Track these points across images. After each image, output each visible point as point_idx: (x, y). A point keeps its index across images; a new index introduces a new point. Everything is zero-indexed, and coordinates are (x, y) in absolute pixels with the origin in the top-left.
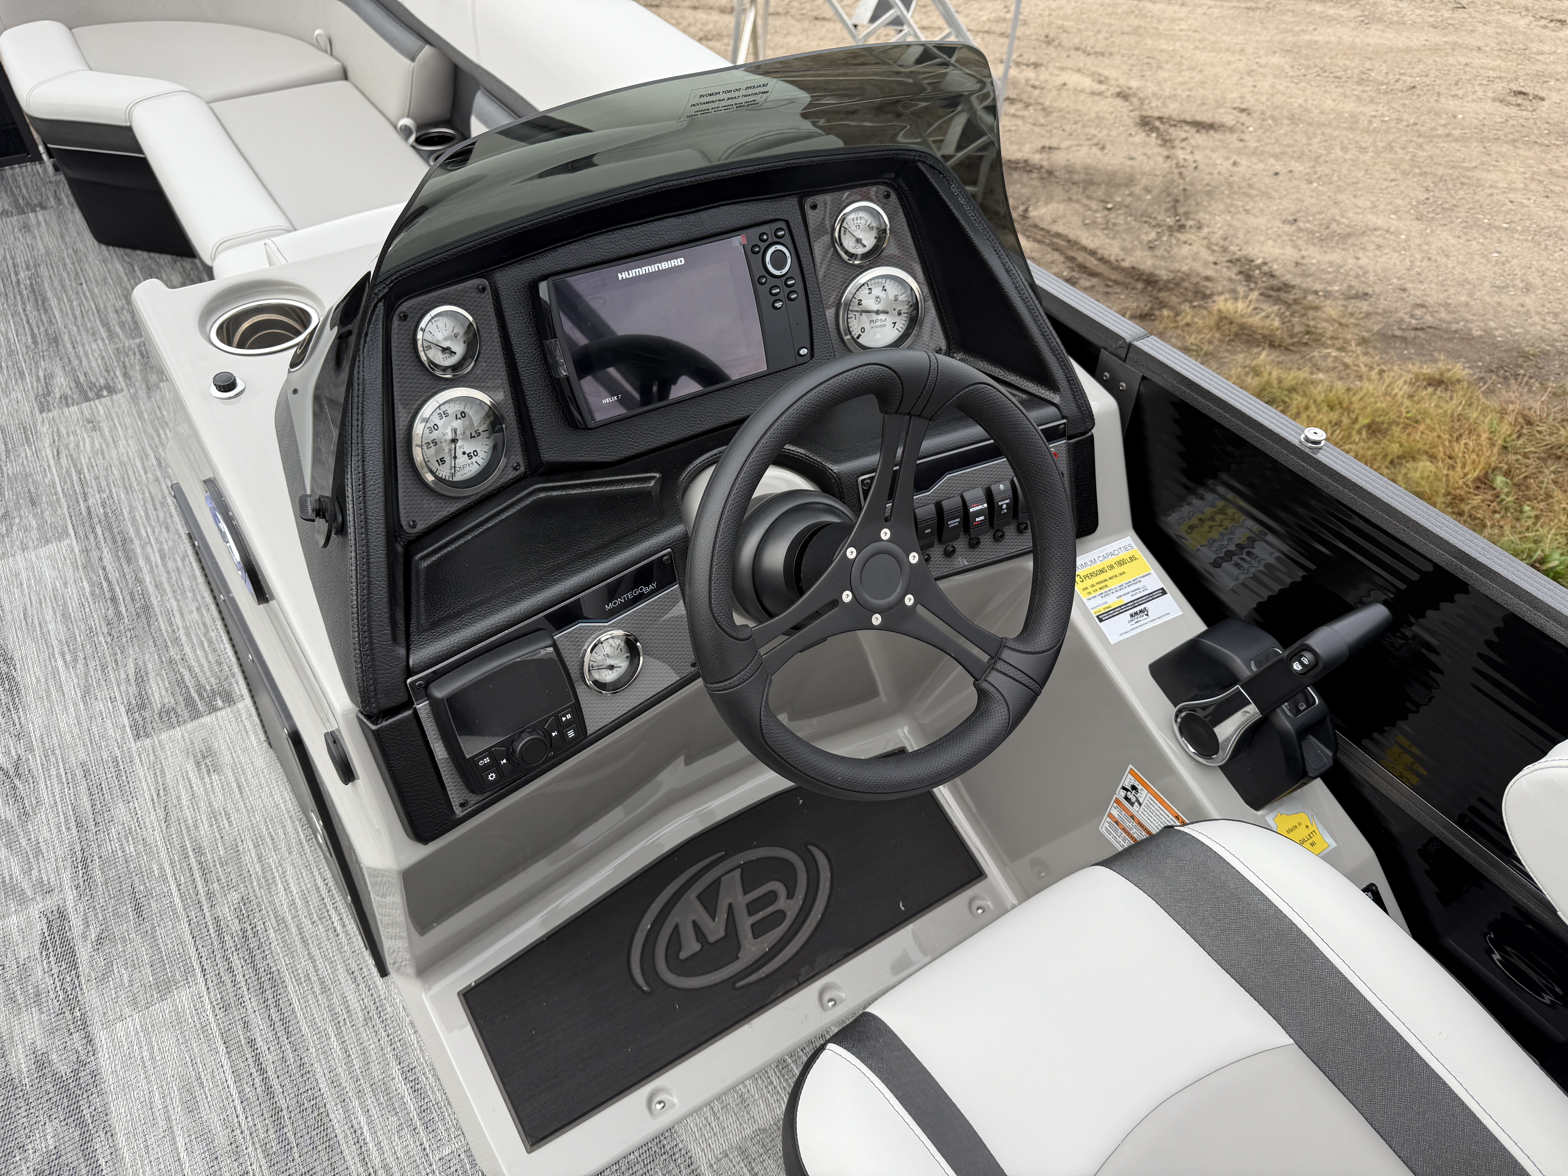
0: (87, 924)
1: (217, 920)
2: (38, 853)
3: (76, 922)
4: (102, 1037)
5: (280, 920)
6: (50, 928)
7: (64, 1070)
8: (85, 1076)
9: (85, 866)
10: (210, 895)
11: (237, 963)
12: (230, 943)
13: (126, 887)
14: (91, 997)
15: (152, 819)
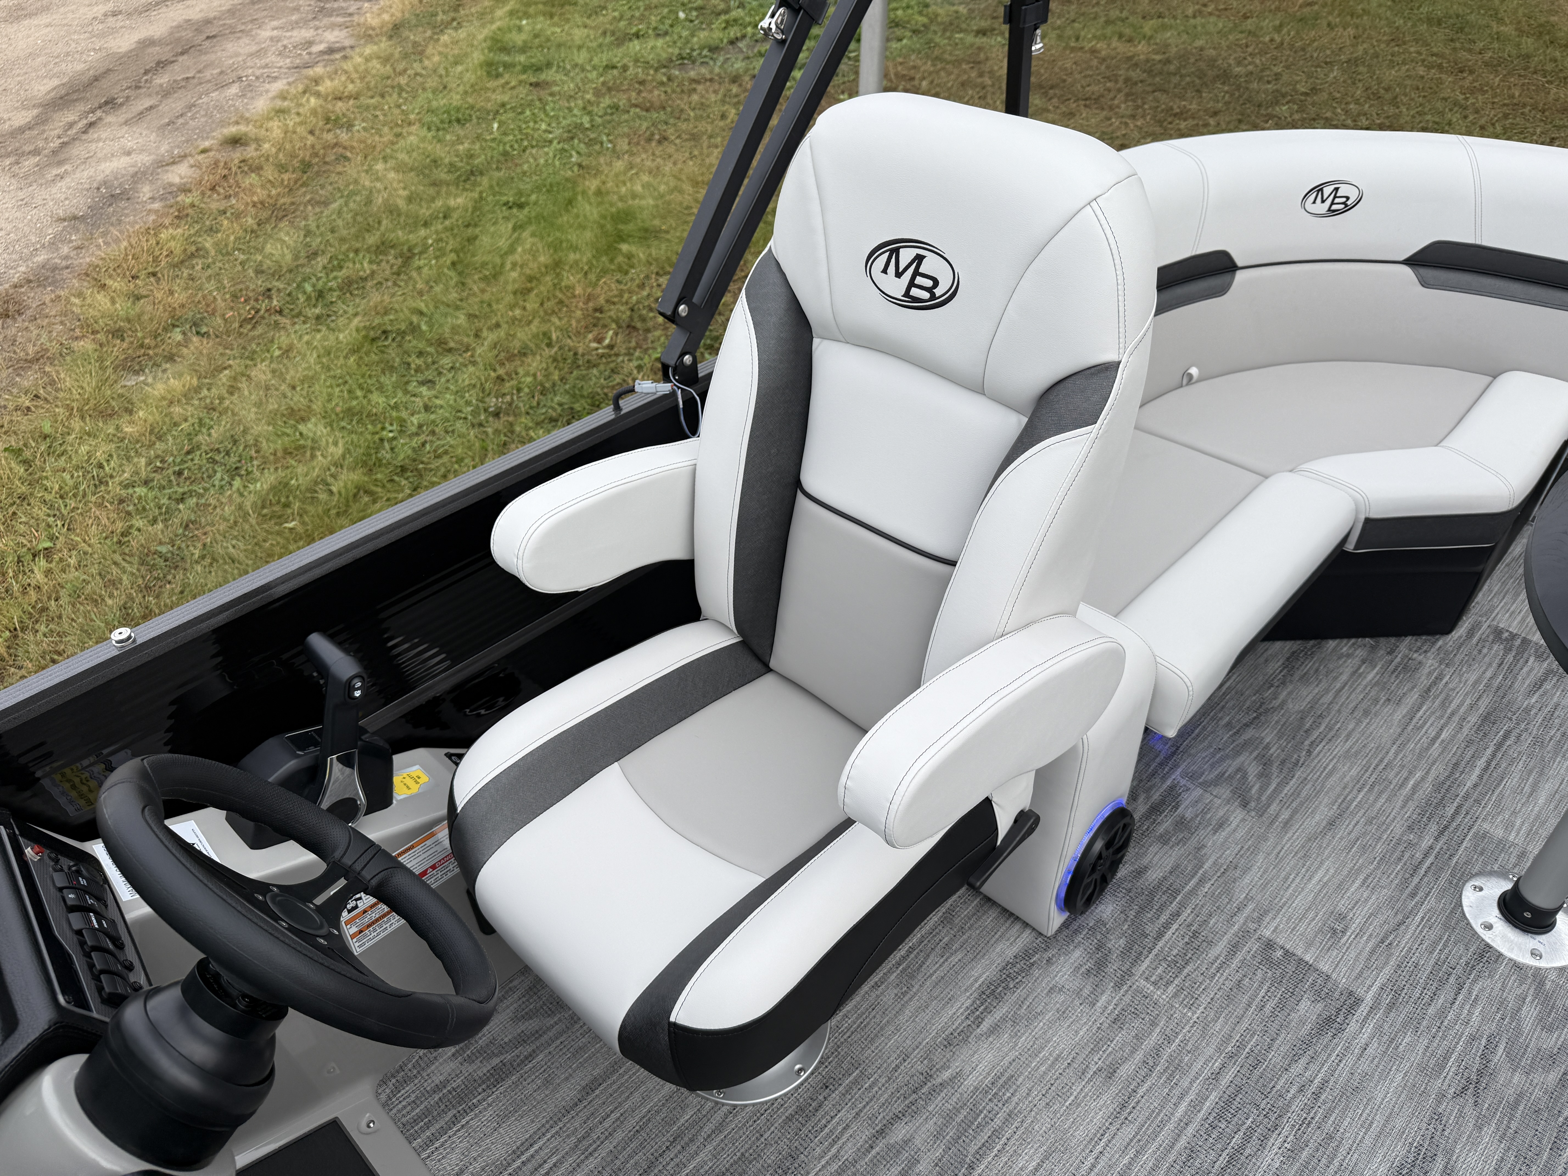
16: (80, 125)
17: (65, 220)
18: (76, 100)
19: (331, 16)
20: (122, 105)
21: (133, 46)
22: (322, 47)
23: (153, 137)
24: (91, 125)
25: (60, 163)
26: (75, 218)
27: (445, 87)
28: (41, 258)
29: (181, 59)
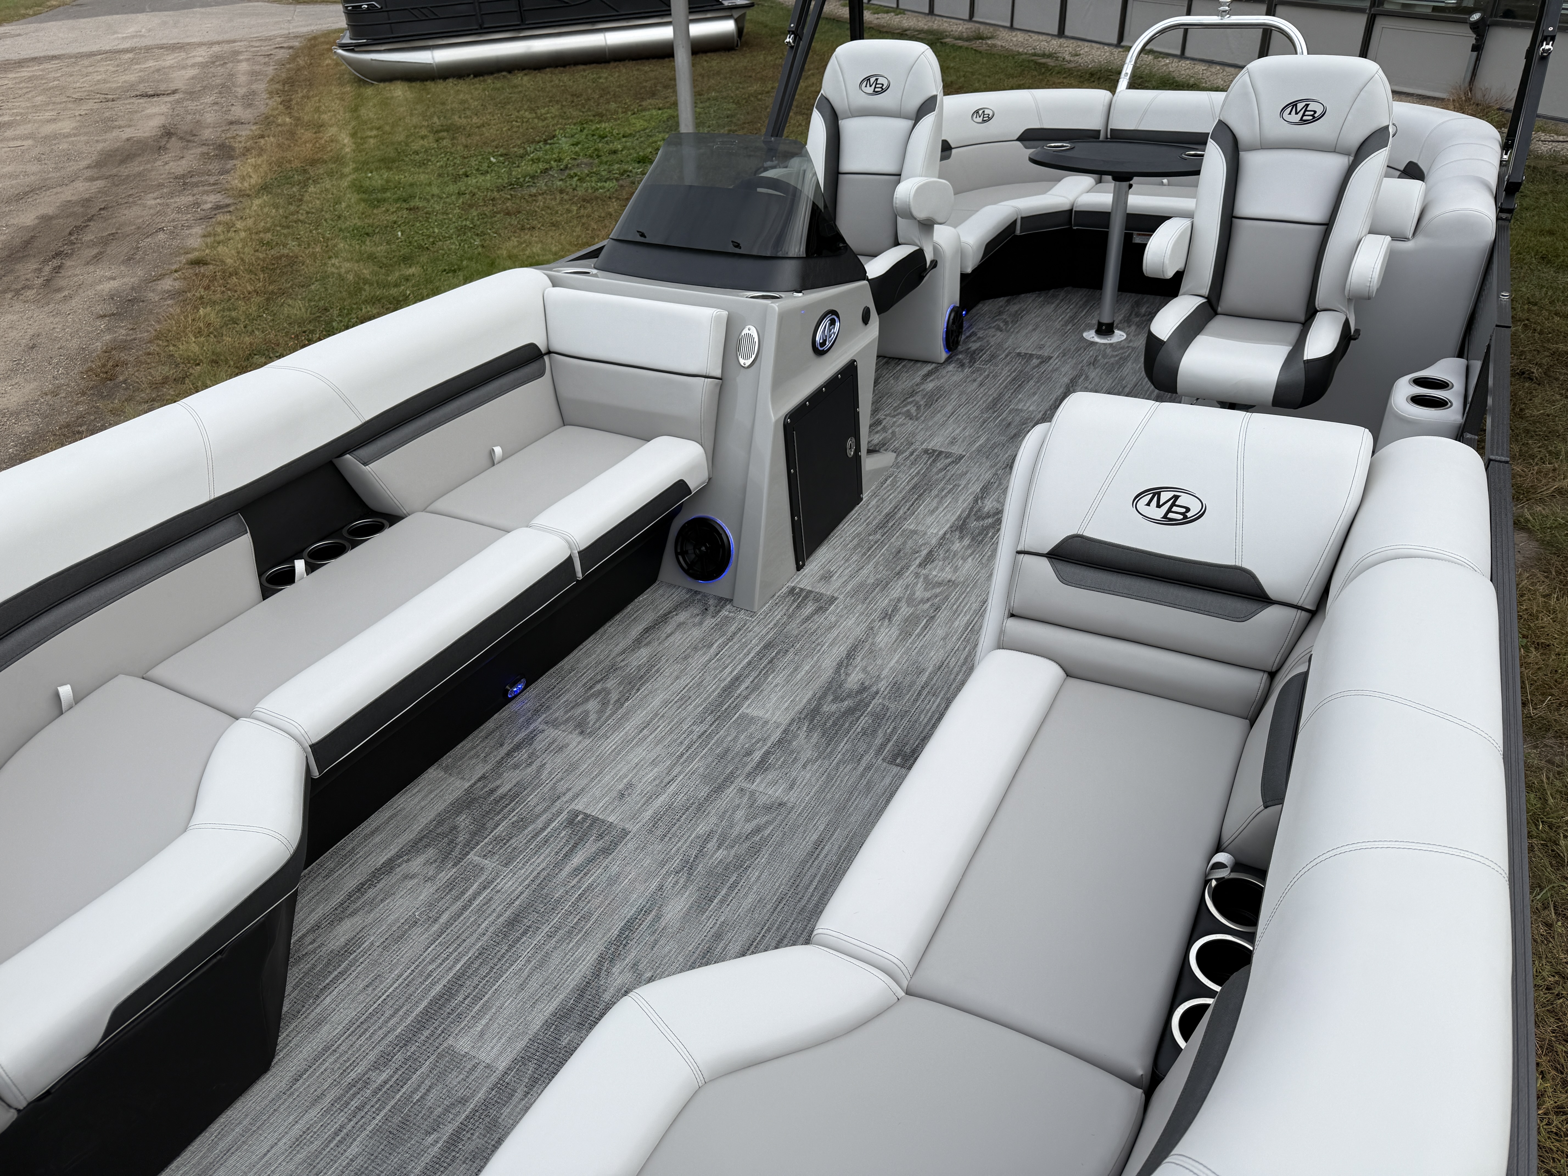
0: (916, 559)
1: (882, 536)
2: (907, 586)
3: (917, 562)
4: (941, 533)
5: (868, 525)
6: (926, 564)
7: (957, 533)
8: (954, 529)
9: (899, 572)
10: (876, 542)
11: (890, 525)
12: (887, 529)
13: (895, 559)
14: (934, 541)
15: (865, 572)
16: (47, 269)
17: (105, 316)
18: (24, 257)
19: (198, 187)
20: (72, 254)
21: (37, 221)
22: (209, 206)
23: (122, 268)
24: (60, 267)
25: (59, 290)
26: (113, 314)
27: (339, 217)
28: (108, 337)
29: (91, 223)
